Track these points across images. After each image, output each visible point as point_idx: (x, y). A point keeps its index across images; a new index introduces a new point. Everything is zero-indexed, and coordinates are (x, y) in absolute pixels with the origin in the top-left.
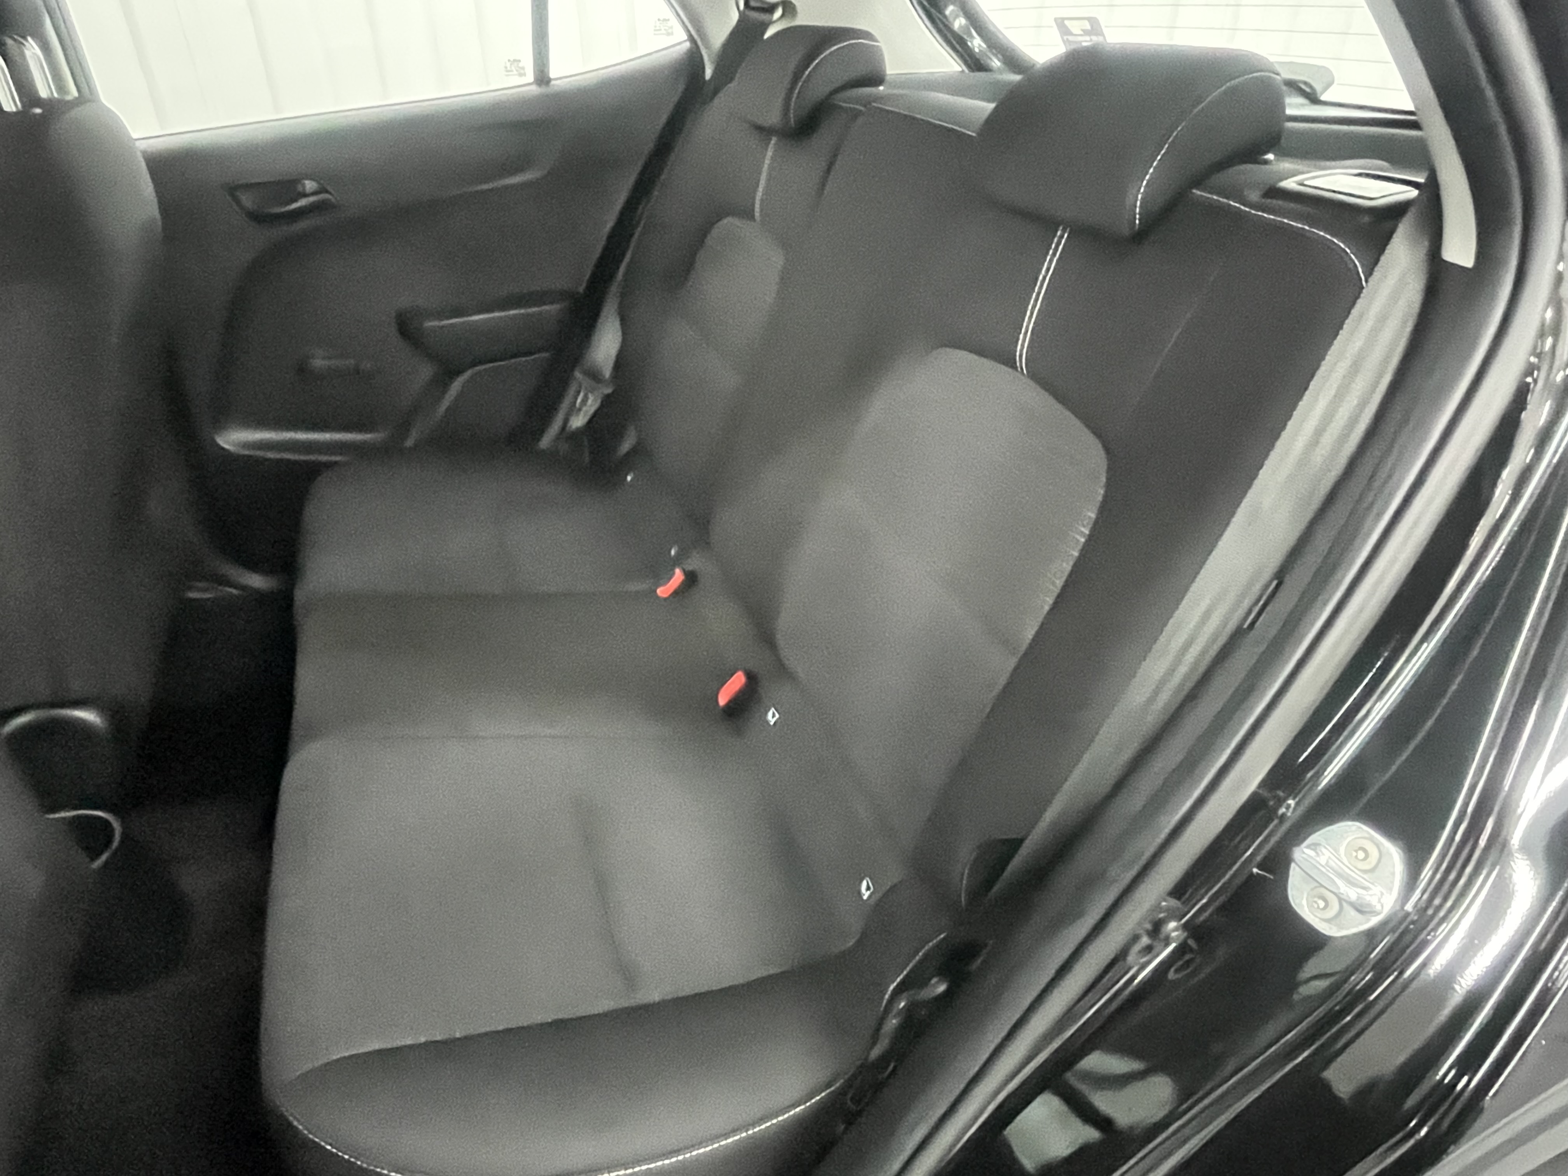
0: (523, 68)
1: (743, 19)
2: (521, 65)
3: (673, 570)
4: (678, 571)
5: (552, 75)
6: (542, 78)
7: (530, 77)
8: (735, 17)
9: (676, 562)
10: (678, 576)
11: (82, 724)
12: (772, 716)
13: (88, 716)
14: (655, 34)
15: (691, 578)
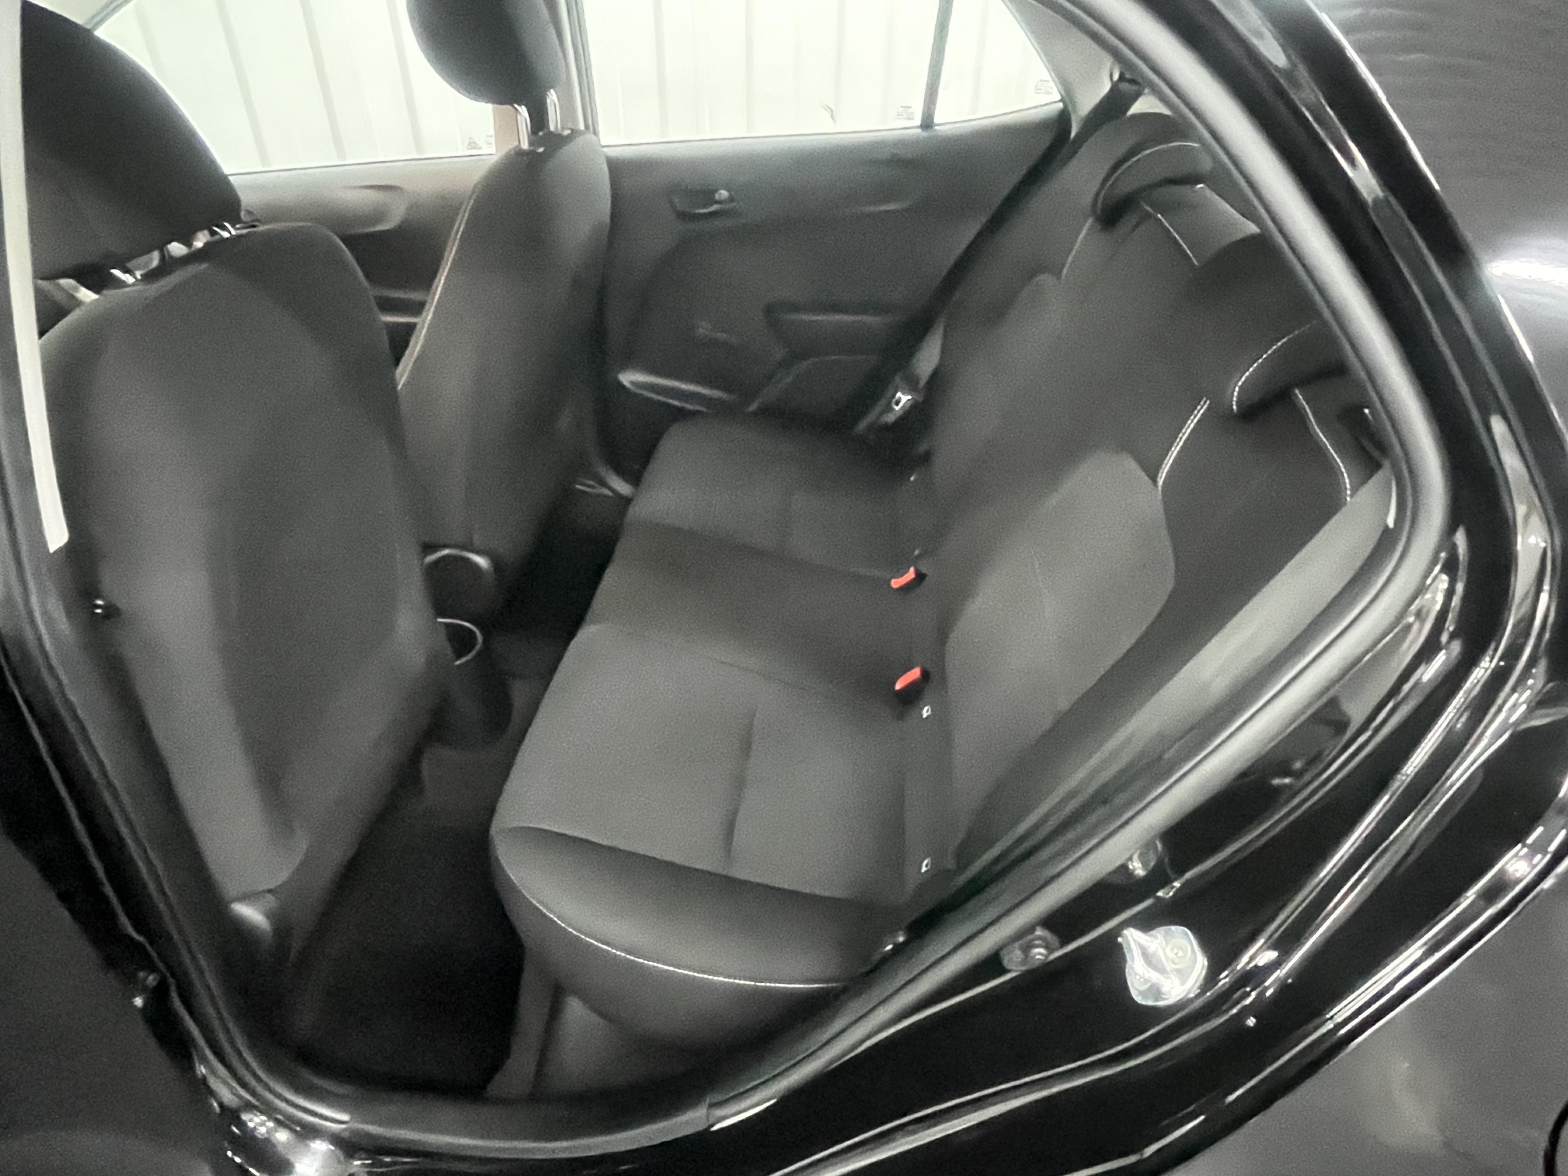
0: (913, 113)
1: (1115, 86)
2: (911, 110)
3: (909, 568)
4: (912, 569)
5: (936, 120)
6: (927, 123)
7: (918, 121)
8: (1107, 87)
9: (915, 561)
10: (911, 574)
11: (476, 566)
12: (926, 712)
13: (481, 561)
14: (1036, 93)
15: (920, 577)
